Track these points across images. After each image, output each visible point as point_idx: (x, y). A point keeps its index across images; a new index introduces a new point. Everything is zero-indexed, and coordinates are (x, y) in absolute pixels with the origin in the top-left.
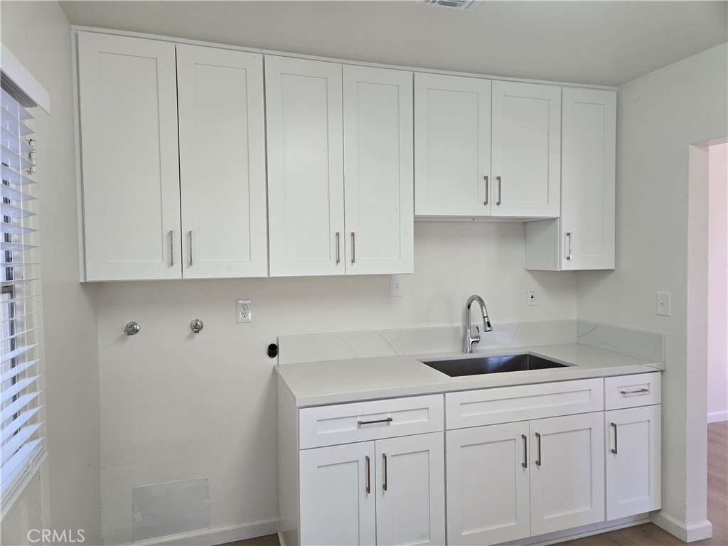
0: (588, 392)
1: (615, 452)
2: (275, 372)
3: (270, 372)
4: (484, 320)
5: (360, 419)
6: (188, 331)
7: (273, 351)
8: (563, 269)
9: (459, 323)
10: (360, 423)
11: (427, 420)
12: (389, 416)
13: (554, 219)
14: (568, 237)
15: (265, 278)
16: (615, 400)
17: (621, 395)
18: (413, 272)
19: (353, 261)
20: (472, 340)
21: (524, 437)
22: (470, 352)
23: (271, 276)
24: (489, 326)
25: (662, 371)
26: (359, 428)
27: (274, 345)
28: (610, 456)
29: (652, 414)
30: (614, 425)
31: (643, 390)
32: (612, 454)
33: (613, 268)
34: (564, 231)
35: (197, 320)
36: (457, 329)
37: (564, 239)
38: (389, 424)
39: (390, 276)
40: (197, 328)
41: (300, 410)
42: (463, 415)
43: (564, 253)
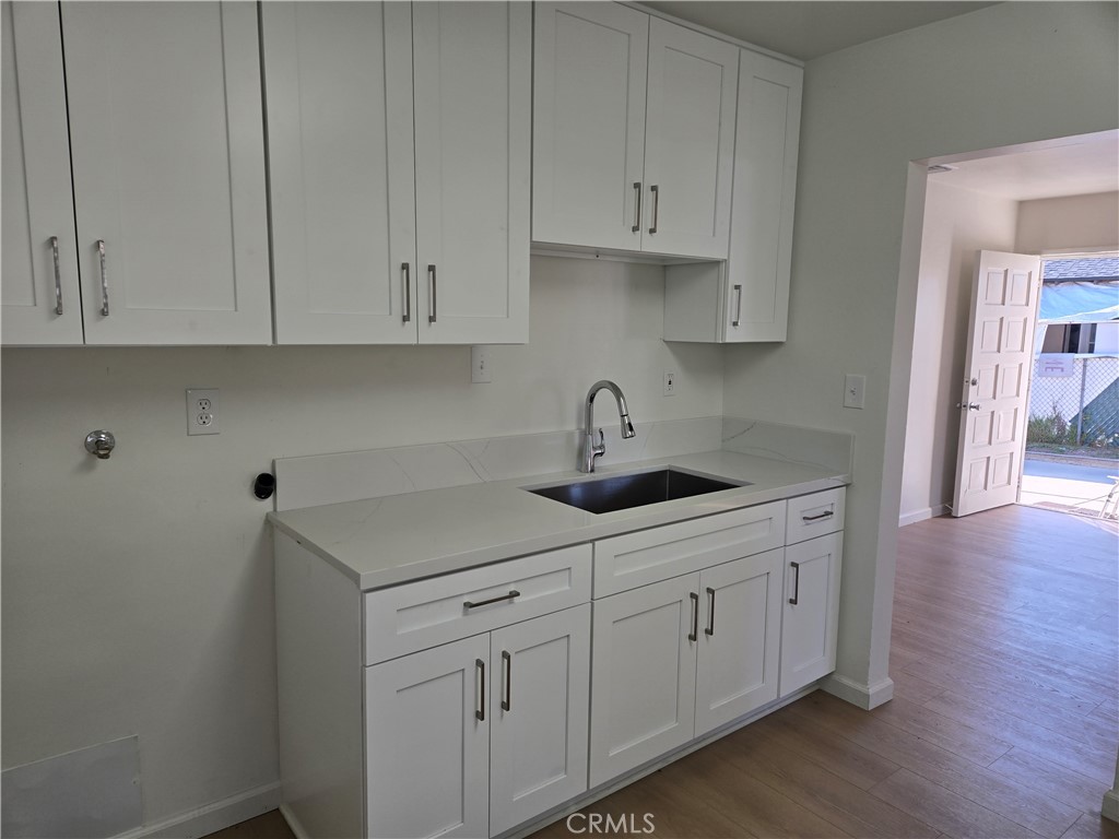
0: (768, 522)
1: (794, 602)
2: (270, 524)
3: (258, 527)
4: (623, 421)
5: (467, 599)
6: (81, 455)
7: (265, 486)
8: (727, 341)
9: (572, 426)
10: (469, 605)
11: (567, 588)
12: (512, 588)
13: (716, 263)
14: (736, 292)
15: (266, 346)
16: (798, 530)
17: (803, 522)
18: (526, 341)
19: (432, 319)
20: (593, 453)
21: (693, 596)
22: (592, 471)
23: (280, 342)
24: (631, 429)
25: (847, 485)
26: (465, 614)
27: (268, 475)
28: (788, 606)
29: (832, 545)
30: (795, 565)
31: (827, 514)
32: (790, 605)
33: (784, 340)
34: (732, 281)
35: (98, 433)
36: (570, 435)
37: (732, 294)
38: (511, 603)
39: (471, 348)
40: (100, 449)
41: (368, 595)
42: (617, 574)
43: (731, 316)
